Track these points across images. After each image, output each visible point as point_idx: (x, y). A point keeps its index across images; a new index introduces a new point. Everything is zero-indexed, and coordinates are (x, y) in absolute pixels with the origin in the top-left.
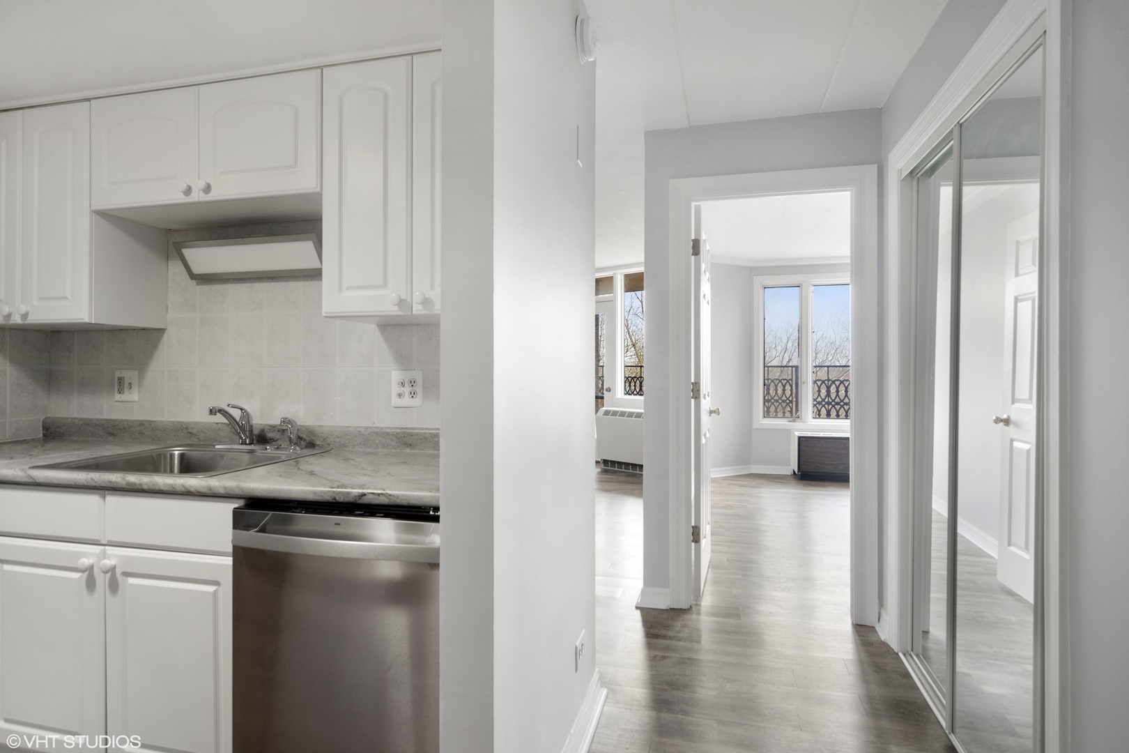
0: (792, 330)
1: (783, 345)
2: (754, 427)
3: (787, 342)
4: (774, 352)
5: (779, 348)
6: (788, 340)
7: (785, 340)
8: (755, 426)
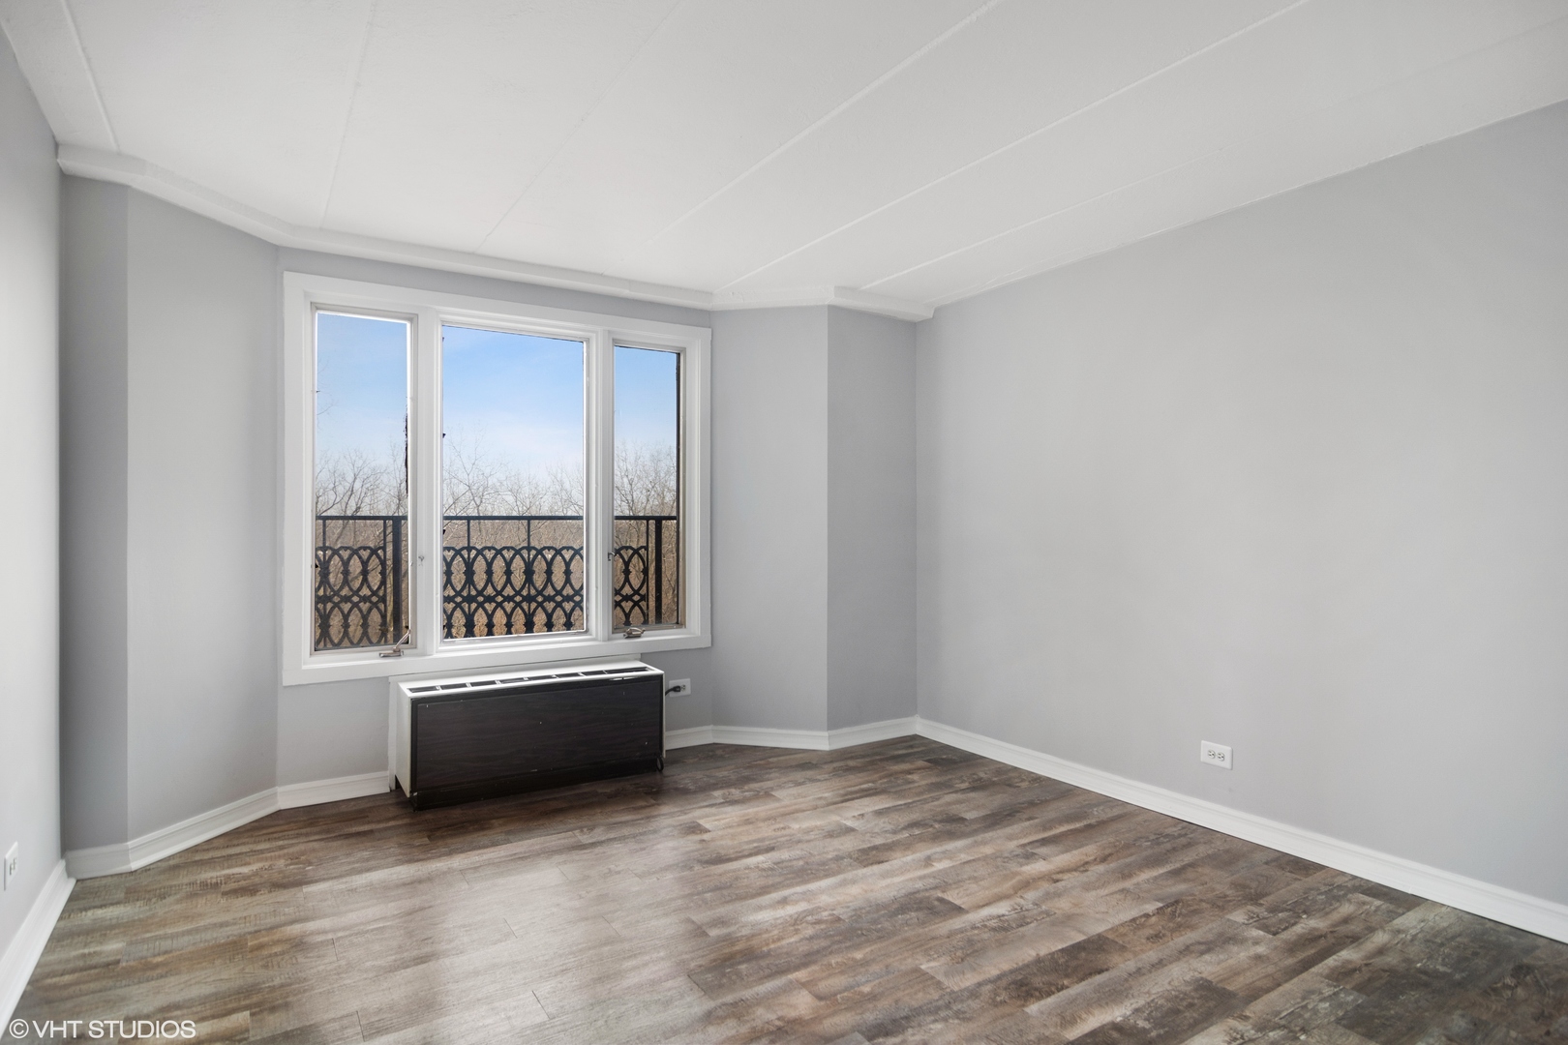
0: (361, 462)
1: (348, 486)
2: (284, 684)
3: (354, 482)
4: (332, 497)
5: (340, 490)
6: (355, 479)
7: (350, 479)
8: (288, 679)
